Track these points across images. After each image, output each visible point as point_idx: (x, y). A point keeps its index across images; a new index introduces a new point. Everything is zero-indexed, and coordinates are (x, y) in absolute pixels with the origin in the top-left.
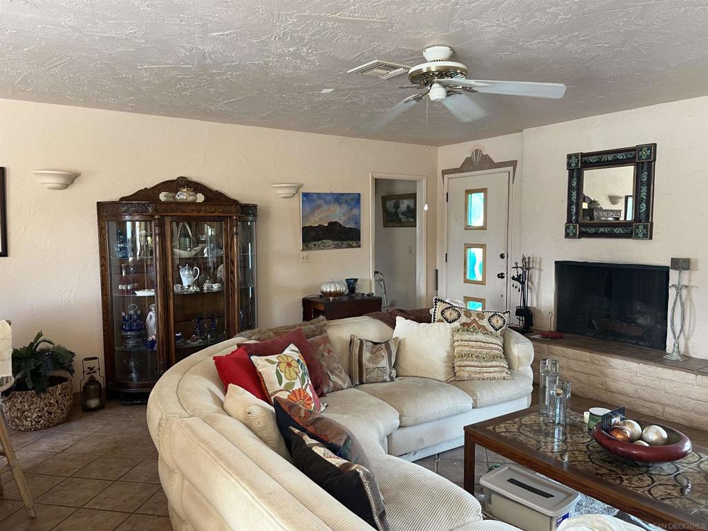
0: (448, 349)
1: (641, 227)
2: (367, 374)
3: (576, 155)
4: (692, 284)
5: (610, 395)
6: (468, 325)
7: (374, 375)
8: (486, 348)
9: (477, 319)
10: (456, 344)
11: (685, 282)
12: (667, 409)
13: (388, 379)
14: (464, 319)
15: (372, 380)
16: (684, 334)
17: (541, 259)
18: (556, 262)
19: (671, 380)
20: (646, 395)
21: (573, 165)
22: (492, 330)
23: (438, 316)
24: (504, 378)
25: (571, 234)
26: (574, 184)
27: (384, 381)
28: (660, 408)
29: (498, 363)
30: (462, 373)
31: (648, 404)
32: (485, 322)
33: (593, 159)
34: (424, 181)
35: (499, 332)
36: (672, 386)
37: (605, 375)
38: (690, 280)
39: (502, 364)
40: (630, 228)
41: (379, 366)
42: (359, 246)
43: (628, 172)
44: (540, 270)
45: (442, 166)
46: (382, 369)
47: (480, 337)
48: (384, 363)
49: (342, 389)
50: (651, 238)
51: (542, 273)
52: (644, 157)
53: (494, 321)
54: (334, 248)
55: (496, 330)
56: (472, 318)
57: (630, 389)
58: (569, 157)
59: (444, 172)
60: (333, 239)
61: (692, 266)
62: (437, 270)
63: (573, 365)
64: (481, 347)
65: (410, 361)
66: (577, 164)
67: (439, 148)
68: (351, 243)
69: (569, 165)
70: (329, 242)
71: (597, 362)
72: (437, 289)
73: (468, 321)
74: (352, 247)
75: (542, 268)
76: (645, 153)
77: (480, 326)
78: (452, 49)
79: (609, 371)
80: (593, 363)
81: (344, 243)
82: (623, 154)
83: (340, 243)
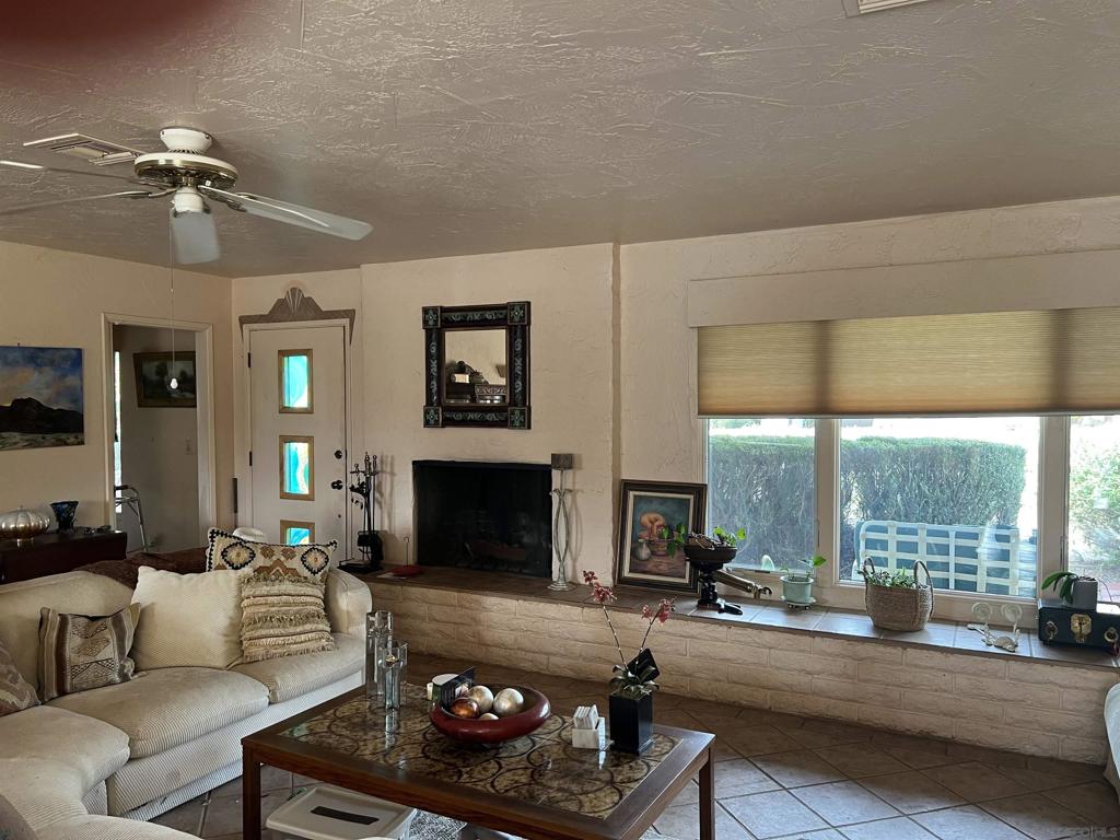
0: (231, 612)
1: (517, 412)
2: (75, 676)
3: (434, 309)
4: (577, 487)
5: (484, 650)
6: (268, 569)
7: (89, 675)
8: (296, 604)
9: (283, 559)
10: (246, 602)
11: (569, 486)
12: (553, 659)
13: (118, 679)
14: (260, 561)
15: (84, 686)
16: (571, 553)
17: (392, 457)
18: (414, 463)
19: (554, 619)
20: (527, 644)
21: (431, 323)
22: (306, 573)
23: (217, 559)
24: (323, 649)
25: (432, 422)
26: (434, 350)
27: (111, 683)
28: (542, 658)
29: (314, 626)
30: (253, 650)
31: (530, 656)
32: (295, 563)
33: (455, 317)
34: (208, 333)
35: (318, 576)
36: (557, 625)
37: (477, 621)
38: (574, 483)
39: (321, 626)
40: (505, 414)
41: (98, 658)
42: (82, 443)
43: (499, 336)
44: (393, 474)
45: (236, 313)
46: (105, 664)
47: (287, 587)
48: (109, 652)
49: (18, 710)
50: (529, 428)
51: (396, 478)
52: (517, 319)
53: (310, 559)
54: (24, 447)
55: (314, 573)
56: (274, 558)
57: (507, 637)
58: (425, 311)
59: (244, 320)
60: (22, 430)
61: (576, 465)
62: (235, 480)
63: (437, 612)
64: (287, 604)
65: (160, 643)
66: (436, 321)
67: (234, 281)
68: (64, 436)
69: (425, 322)
70: (17, 436)
71: (467, 605)
72: (236, 511)
73: (268, 563)
74: (66, 444)
75: (396, 471)
76: (517, 314)
77: (287, 570)
78: (209, 136)
79: (483, 616)
80: (462, 606)
81: (49, 437)
82: (493, 312)
83: (38, 437)
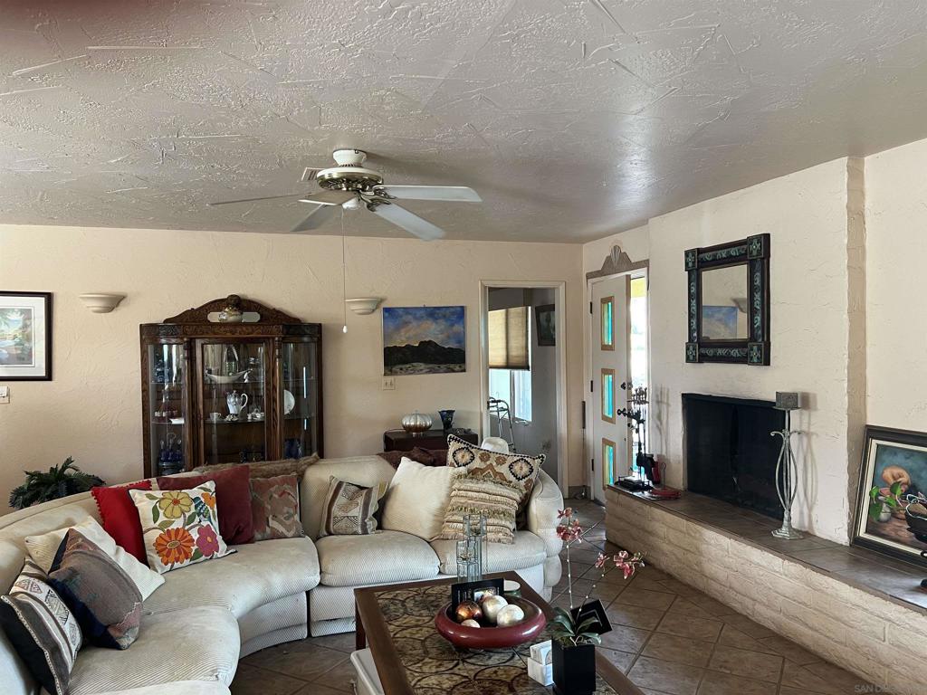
0: (443, 499)
1: (755, 348)
2: (335, 524)
3: (693, 251)
4: (812, 430)
5: (705, 580)
6: (482, 470)
7: (342, 524)
8: (490, 501)
9: (494, 464)
10: (454, 493)
11: (805, 428)
12: (758, 607)
13: (360, 531)
14: (477, 464)
15: (341, 531)
16: (798, 496)
17: (668, 390)
18: (683, 394)
19: (759, 565)
20: (736, 585)
21: (690, 264)
22: (512, 478)
24: (499, 541)
25: (691, 358)
26: (694, 290)
27: (355, 533)
28: (749, 603)
29: (496, 521)
30: (447, 530)
31: (739, 597)
32: (504, 469)
33: (707, 256)
34: (562, 288)
35: (522, 482)
36: (761, 573)
37: (701, 554)
38: (809, 424)
39: (508, 524)
40: (746, 350)
41: (349, 514)
42: (464, 371)
43: (741, 271)
44: (668, 405)
45: (586, 270)
46: (352, 519)
47: (489, 486)
48: (356, 512)
50: (767, 363)
51: (670, 409)
52: (755, 253)
53: (516, 468)
54: (426, 373)
55: (519, 479)
56: (488, 463)
57: (721, 574)
58: (687, 253)
59: (589, 276)
60: (425, 362)
61: (812, 404)
62: (584, 402)
64: (482, 499)
65: (395, 511)
66: (694, 263)
67: (584, 245)
68: (452, 366)
69: (687, 264)
70: (422, 366)
71: (693, 534)
72: (584, 427)
73: (483, 466)
74: (454, 371)
75: (670, 402)
76: (755, 247)
77: (496, 474)
79: (704, 547)
80: (689, 534)
81: (442, 366)
82: (736, 248)
83: (435, 366)
